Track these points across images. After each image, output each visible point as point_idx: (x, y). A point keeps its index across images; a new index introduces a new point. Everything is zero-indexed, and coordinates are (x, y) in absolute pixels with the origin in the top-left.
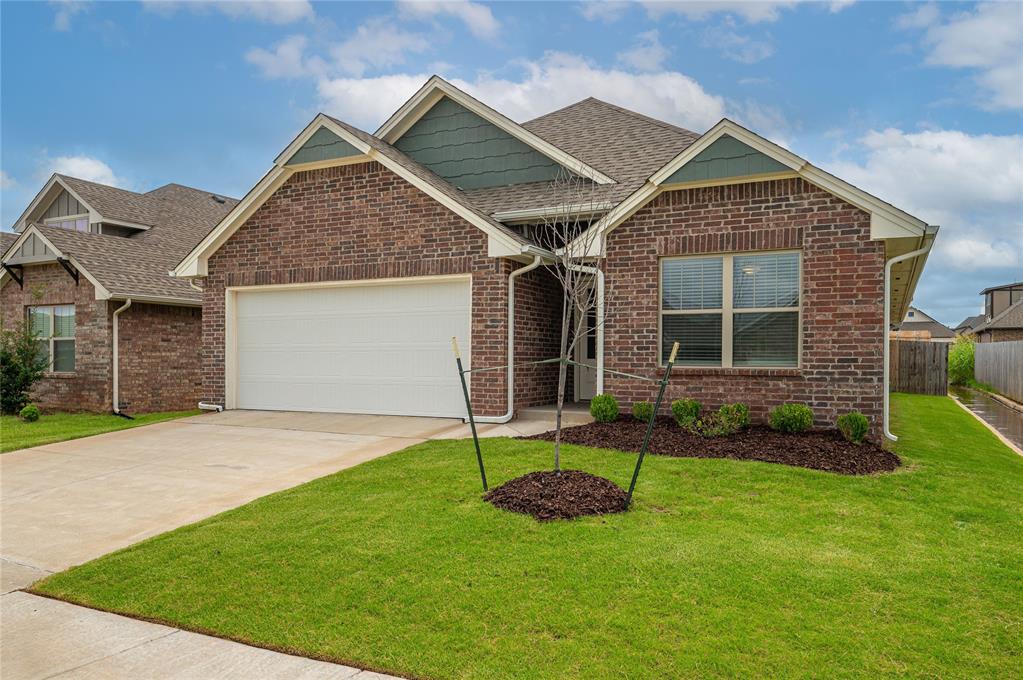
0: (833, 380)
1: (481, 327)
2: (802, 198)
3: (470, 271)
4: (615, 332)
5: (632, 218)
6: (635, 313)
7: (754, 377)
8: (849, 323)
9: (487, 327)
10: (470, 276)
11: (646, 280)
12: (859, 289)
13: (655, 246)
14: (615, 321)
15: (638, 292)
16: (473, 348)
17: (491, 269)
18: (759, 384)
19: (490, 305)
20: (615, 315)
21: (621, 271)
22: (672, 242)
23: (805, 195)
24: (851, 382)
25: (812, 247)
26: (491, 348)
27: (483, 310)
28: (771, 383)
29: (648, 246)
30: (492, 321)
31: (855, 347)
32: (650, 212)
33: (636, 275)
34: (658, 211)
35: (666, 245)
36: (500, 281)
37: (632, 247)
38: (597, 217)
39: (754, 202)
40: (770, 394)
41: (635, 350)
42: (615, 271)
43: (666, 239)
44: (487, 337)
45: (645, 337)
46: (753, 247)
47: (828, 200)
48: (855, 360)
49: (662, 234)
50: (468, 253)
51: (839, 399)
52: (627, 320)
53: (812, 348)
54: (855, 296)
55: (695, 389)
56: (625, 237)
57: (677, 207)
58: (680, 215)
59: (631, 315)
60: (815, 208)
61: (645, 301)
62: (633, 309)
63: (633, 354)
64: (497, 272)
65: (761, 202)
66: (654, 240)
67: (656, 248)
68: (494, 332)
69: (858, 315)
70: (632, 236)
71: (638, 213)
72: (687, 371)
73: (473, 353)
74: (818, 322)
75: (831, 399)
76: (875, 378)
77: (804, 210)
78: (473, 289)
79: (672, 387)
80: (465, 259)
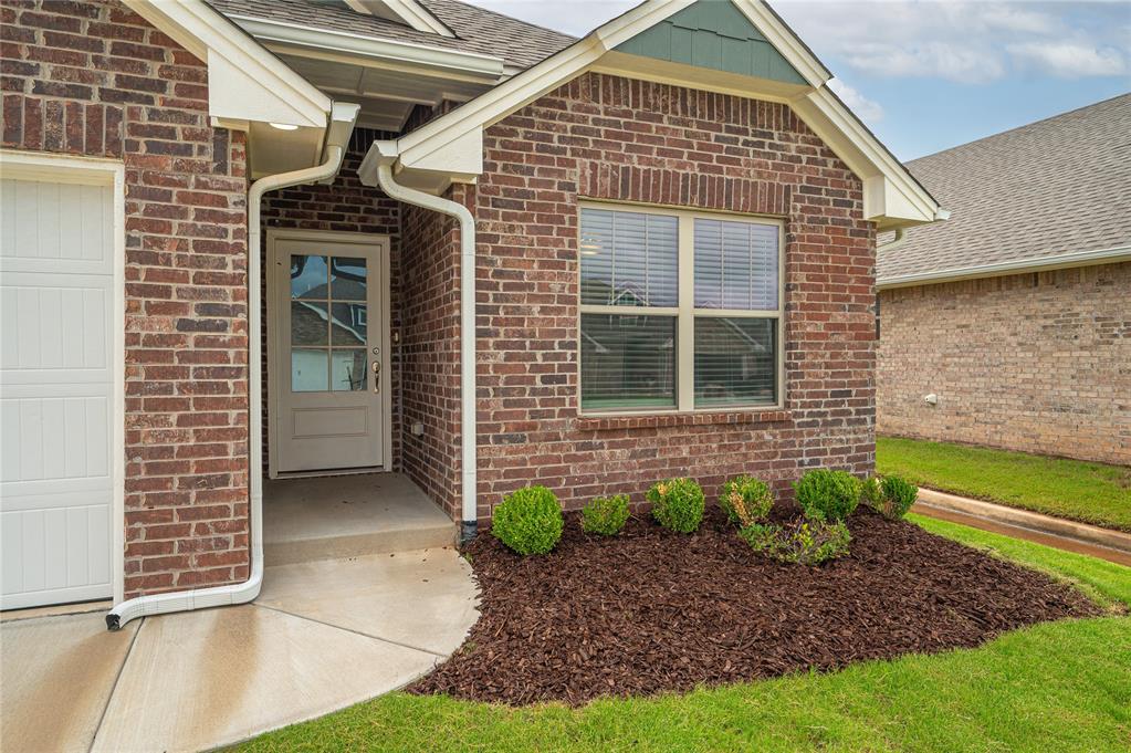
0: (826, 423)
1: (164, 325)
2: (788, 139)
3: (114, 149)
4: (498, 346)
5: (528, 111)
6: (536, 307)
7: (732, 425)
8: (842, 339)
9: (185, 325)
10: (116, 170)
11: (557, 243)
12: (852, 289)
13: (574, 176)
14: (497, 322)
15: (543, 264)
16: (132, 388)
17: (195, 158)
18: (737, 436)
19: (196, 262)
20: (495, 310)
21: (506, 217)
22: (605, 174)
23: (792, 134)
24: (844, 426)
25: (801, 218)
26: (202, 388)
27: (172, 276)
28: (753, 433)
29: (561, 174)
30: (203, 309)
31: (848, 374)
32: (563, 106)
33: (537, 230)
34: (578, 108)
35: (594, 177)
36: (231, 197)
37: (530, 171)
38: (478, 88)
39: (729, 129)
40: (752, 453)
41: (539, 384)
42: (495, 216)
43: (594, 167)
44: (184, 357)
45: (558, 357)
46: (728, 205)
47: (818, 149)
48: (848, 393)
49: (586, 154)
50: (105, 95)
51: (834, 451)
52: (522, 320)
53: (801, 375)
54: (847, 299)
55: (645, 453)
56: (516, 146)
57: (612, 107)
58: (617, 124)
59: (530, 311)
60: (804, 157)
61: (555, 285)
62: (533, 298)
63: (534, 392)
64: (222, 169)
65: (738, 131)
66: (572, 164)
67: (576, 180)
68: (213, 342)
69: (852, 327)
70: (528, 147)
71: (540, 102)
72: (633, 420)
73: (131, 405)
74: (809, 335)
75: (824, 452)
76: (868, 418)
77: (791, 159)
78: (129, 209)
79: (606, 452)
80: (95, 112)
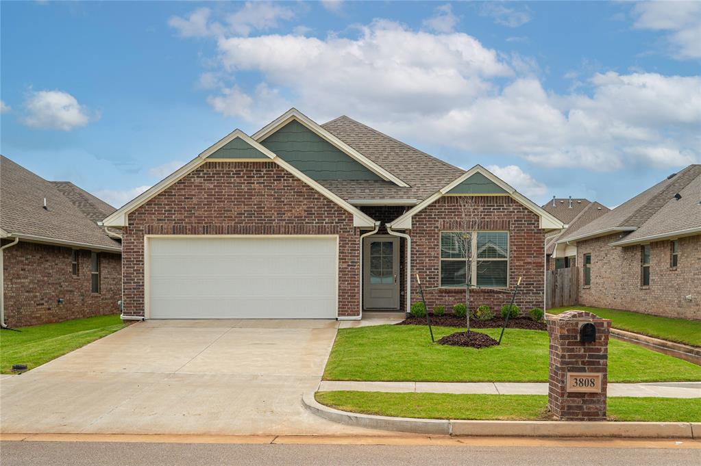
0: (523, 293)
1: (345, 265)
2: (510, 206)
3: (337, 233)
4: (417, 269)
5: (425, 209)
6: (427, 259)
7: (488, 292)
8: (530, 267)
9: (348, 265)
10: (337, 236)
11: (433, 242)
12: (534, 251)
13: (438, 224)
14: (417, 263)
15: (429, 248)
16: (340, 277)
17: (351, 233)
18: (490, 296)
19: (351, 253)
20: (416, 260)
21: (419, 237)
22: (447, 223)
23: (511, 205)
24: (531, 294)
25: (514, 230)
26: (352, 278)
27: (347, 256)
28: (496, 295)
29: (435, 224)
30: (352, 262)
31: (532, 278)
32: (435, 206)
33: (428, 239)
34: (439, 206)
35: (444, 224)
36: (357, 240)
37: (426, 224)
38: (410, 207)
39: (488, 206)
40: (495, 301)
41: (428, 279)
42: (416, 236)
43: (444, 221)
44: (348, 271)
45: (433, 272)
46: (487, 228)
47: (521, 208)
48: (533, 284)
49: (442, 218)
50: (336, 223)
51: (526, 302)
52: (423, 263)
53: (514, 278)
54: (533, 254)
55: (459, 299)
56: (422, 218)
57: (449, 204)
58: (451, 209)
59: (425, 260)
60: (516, 211)
61: (433, 253)
62: (426, 257)
63: (426, 281)
64: (355, 235)
65: (491, 206)
66: (438, 221)
67: (439, 226)
68: (353, 269)
69: (534, 263)
70: (425, 218)
71: (429, 206)
72: (455, 290)
73: (339, 281)
74: (517, 266)
75: (523, 302)
76: (541, 292)
77: (511, 212)
78: (339, 243)
79: (447, 298)
80: (334, 226)
